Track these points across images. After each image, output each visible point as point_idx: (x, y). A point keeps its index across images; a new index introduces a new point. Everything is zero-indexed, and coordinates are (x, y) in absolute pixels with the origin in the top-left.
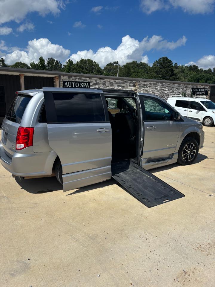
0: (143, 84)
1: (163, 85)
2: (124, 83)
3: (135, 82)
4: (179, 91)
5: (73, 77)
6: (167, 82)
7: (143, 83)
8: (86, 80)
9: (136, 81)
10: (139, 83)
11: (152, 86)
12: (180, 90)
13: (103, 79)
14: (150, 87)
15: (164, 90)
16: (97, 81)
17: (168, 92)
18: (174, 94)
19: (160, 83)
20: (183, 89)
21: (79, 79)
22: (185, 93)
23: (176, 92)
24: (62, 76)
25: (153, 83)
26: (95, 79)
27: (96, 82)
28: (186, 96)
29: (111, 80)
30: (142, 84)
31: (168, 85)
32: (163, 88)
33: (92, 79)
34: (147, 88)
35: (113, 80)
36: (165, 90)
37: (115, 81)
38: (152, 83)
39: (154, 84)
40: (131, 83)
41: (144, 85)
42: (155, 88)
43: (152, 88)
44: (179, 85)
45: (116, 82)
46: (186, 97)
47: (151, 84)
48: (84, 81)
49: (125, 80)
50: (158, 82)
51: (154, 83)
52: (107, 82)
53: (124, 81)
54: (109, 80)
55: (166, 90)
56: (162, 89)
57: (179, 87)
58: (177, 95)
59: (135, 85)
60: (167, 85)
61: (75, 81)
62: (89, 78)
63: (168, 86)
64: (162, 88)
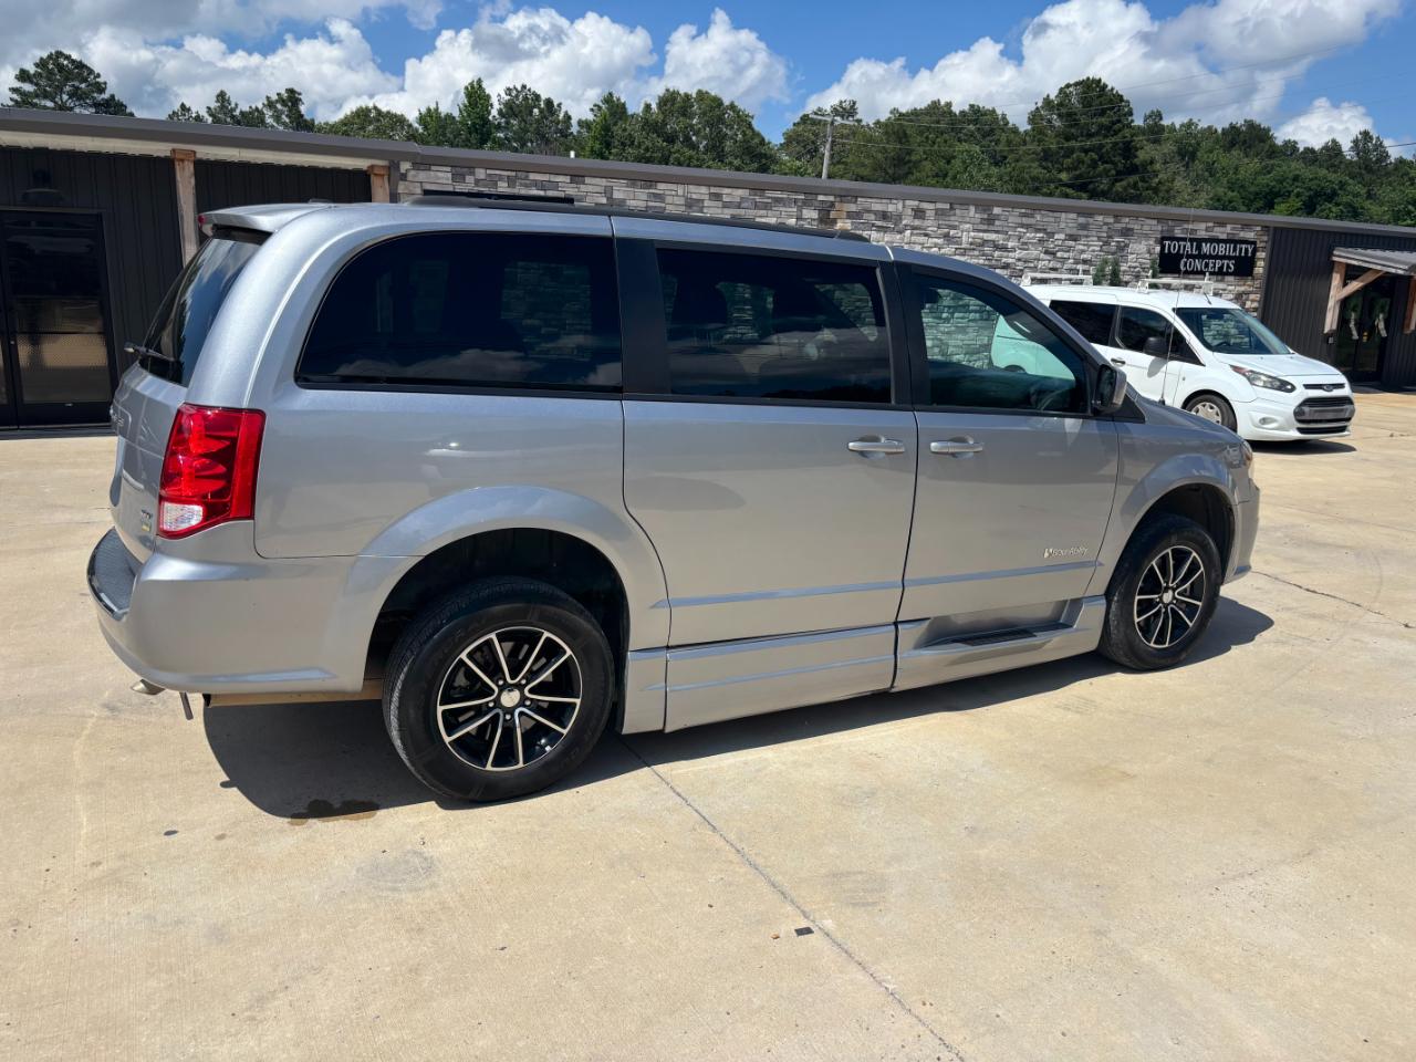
0: (875, 213)
1: (990, 221)
2: (766, 207)
3: (831, 198)
4: (1083, 251)
5: (481, 173)
6: (1014, 205)
7: (877, 206)
8: (555, 186)
9: (835, 196)
10: (853, 208)
11: (930, 224)
12: (1091, 248)
13: (650, 182)
14: (913, 228)
15: (997, 247)
16: (617, 195)
17: (1018, 254)
18: (1054, 269)
19: (976, 206)
20: (1107, 243)
21: (511, 182)
22: (1116, 264)
23: (1066, 255)
24: (405, 166)
25: (931, 206)
26: (603, 182)
27: (610, 198)
28: (1126, 278)
29: (692, 188)
30: (869, 211)
31: (1019, 220)
32: (993, 236)
33: (587, 180)
34: (900, 232)
35: (704, 190)
36: (1004, 248)
37: (717, 197)
38: (925, 205)
39: (939, 213)
40: (806, 204)
41: (884, 216)
42: (946, 236)
43: (926, 235)
44: (1082, 220)
45: (725, 199)
46: (1126, 284)
47: (919, 213)
48: (542, 193)
49: (775, 187)
50: (965, 203)
51: (939, 206)
52: (669, 200)
53: (769, 194)
54: (680, 190)
55: (1010, 245)
56: (985, 242)
57: (1085, 233)
58: (1071, 271)
59: (833, 215)
60: (1014, 217)
61: (493, 191)
62: (568, 179)
63: (1022, 226)
64: (987, 236)
